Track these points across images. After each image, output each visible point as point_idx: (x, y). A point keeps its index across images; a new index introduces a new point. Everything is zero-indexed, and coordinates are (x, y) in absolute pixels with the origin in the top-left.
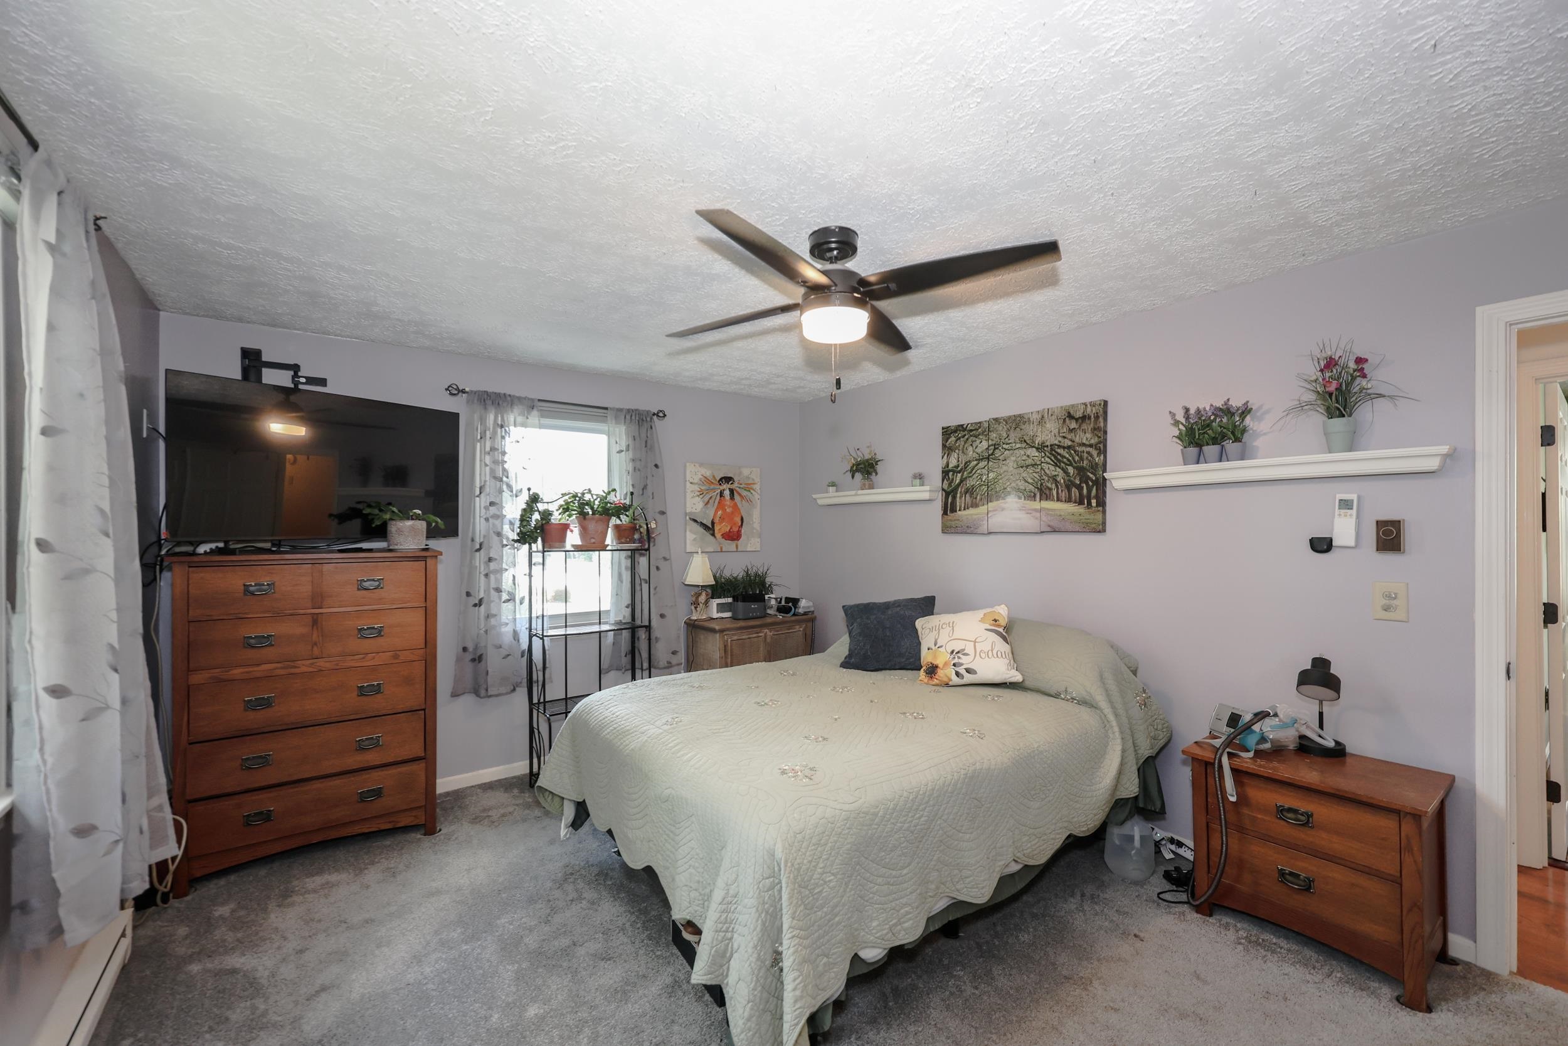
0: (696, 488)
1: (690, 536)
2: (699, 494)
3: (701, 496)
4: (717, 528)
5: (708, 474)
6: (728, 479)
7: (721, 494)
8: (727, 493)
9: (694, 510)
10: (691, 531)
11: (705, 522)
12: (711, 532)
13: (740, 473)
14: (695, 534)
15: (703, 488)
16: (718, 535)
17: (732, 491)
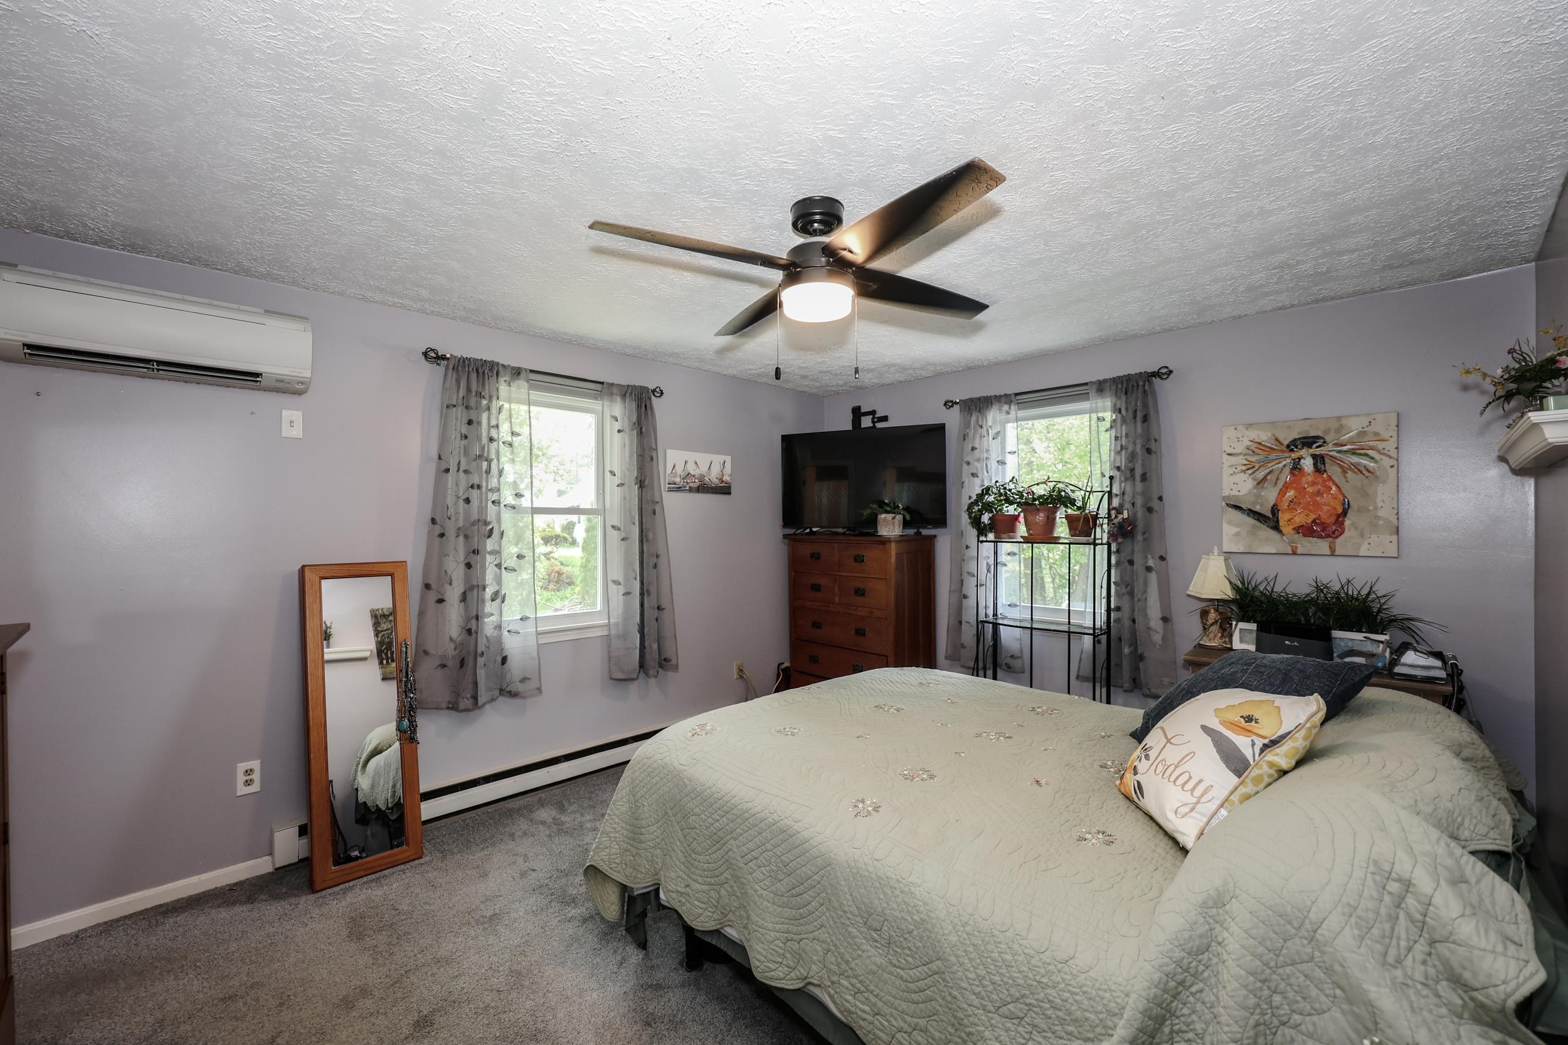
0: (1241, 460)
1: (1229, 530)
2: (1244, 468)
3: (1250, 472)
4: (1283, 517)
5: (1264, 436)
6: (1308, 442)
7: (1296, 467)
8: (1308, 464)
9: (1236, 493)
10: (1230, 523)
11: (1257, 508)
12: (1272, 524)
13: (1340, 429)
14: (1237, 525)
15: (1253, 459)
16: (1287, 529)
17: (1318, 460)
